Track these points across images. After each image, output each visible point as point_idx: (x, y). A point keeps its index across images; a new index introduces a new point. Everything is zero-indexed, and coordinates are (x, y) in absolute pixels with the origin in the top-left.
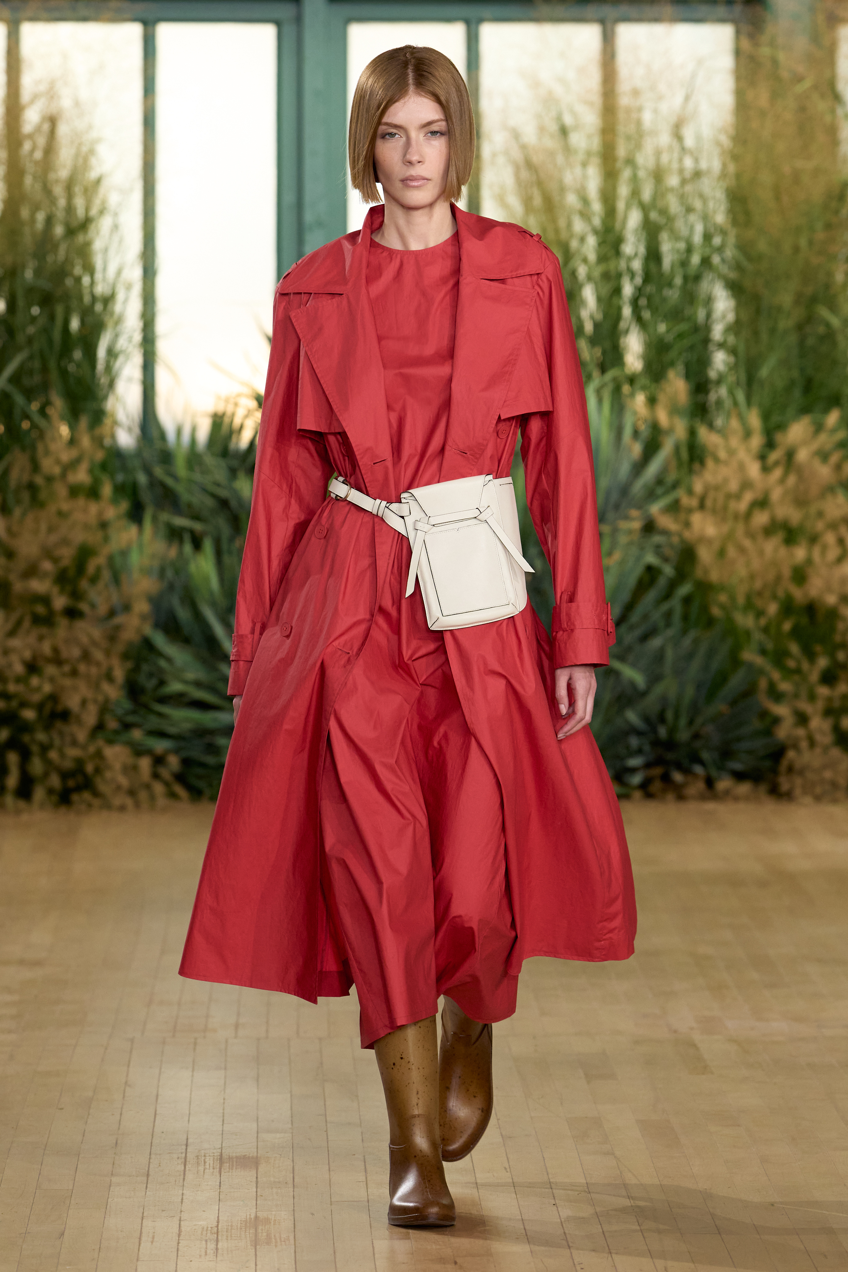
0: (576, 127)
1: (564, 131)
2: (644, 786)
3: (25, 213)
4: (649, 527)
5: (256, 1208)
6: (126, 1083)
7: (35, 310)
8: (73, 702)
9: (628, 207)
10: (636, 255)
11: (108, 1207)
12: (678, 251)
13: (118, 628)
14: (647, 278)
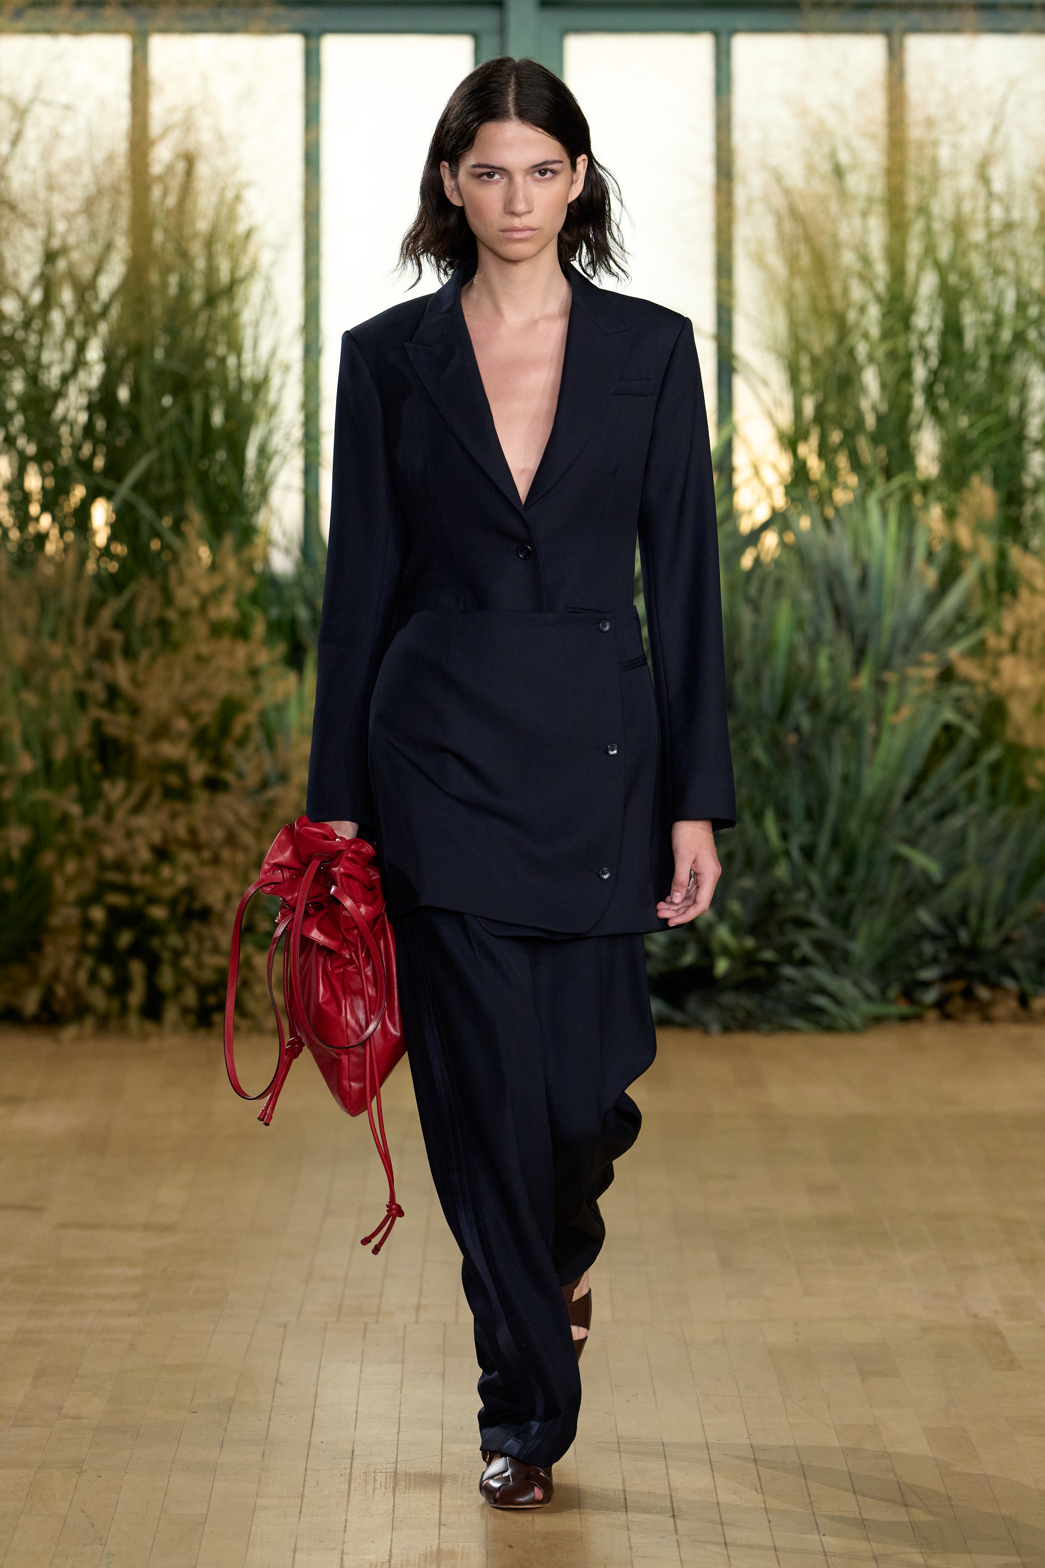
0: (855, 167)
1: (839, 172)
2: (940, 1005)
3: (154, 277)
4: (947, 676)
5: (439, 1539)
6: (277, 1379)
7: (167, 401)
8: (214, 897)
9: (920, 268)
10: (930, 328)
11: (252, 1536)
12: (983, 324)
13: (272, 803)
14: (945, 358)
